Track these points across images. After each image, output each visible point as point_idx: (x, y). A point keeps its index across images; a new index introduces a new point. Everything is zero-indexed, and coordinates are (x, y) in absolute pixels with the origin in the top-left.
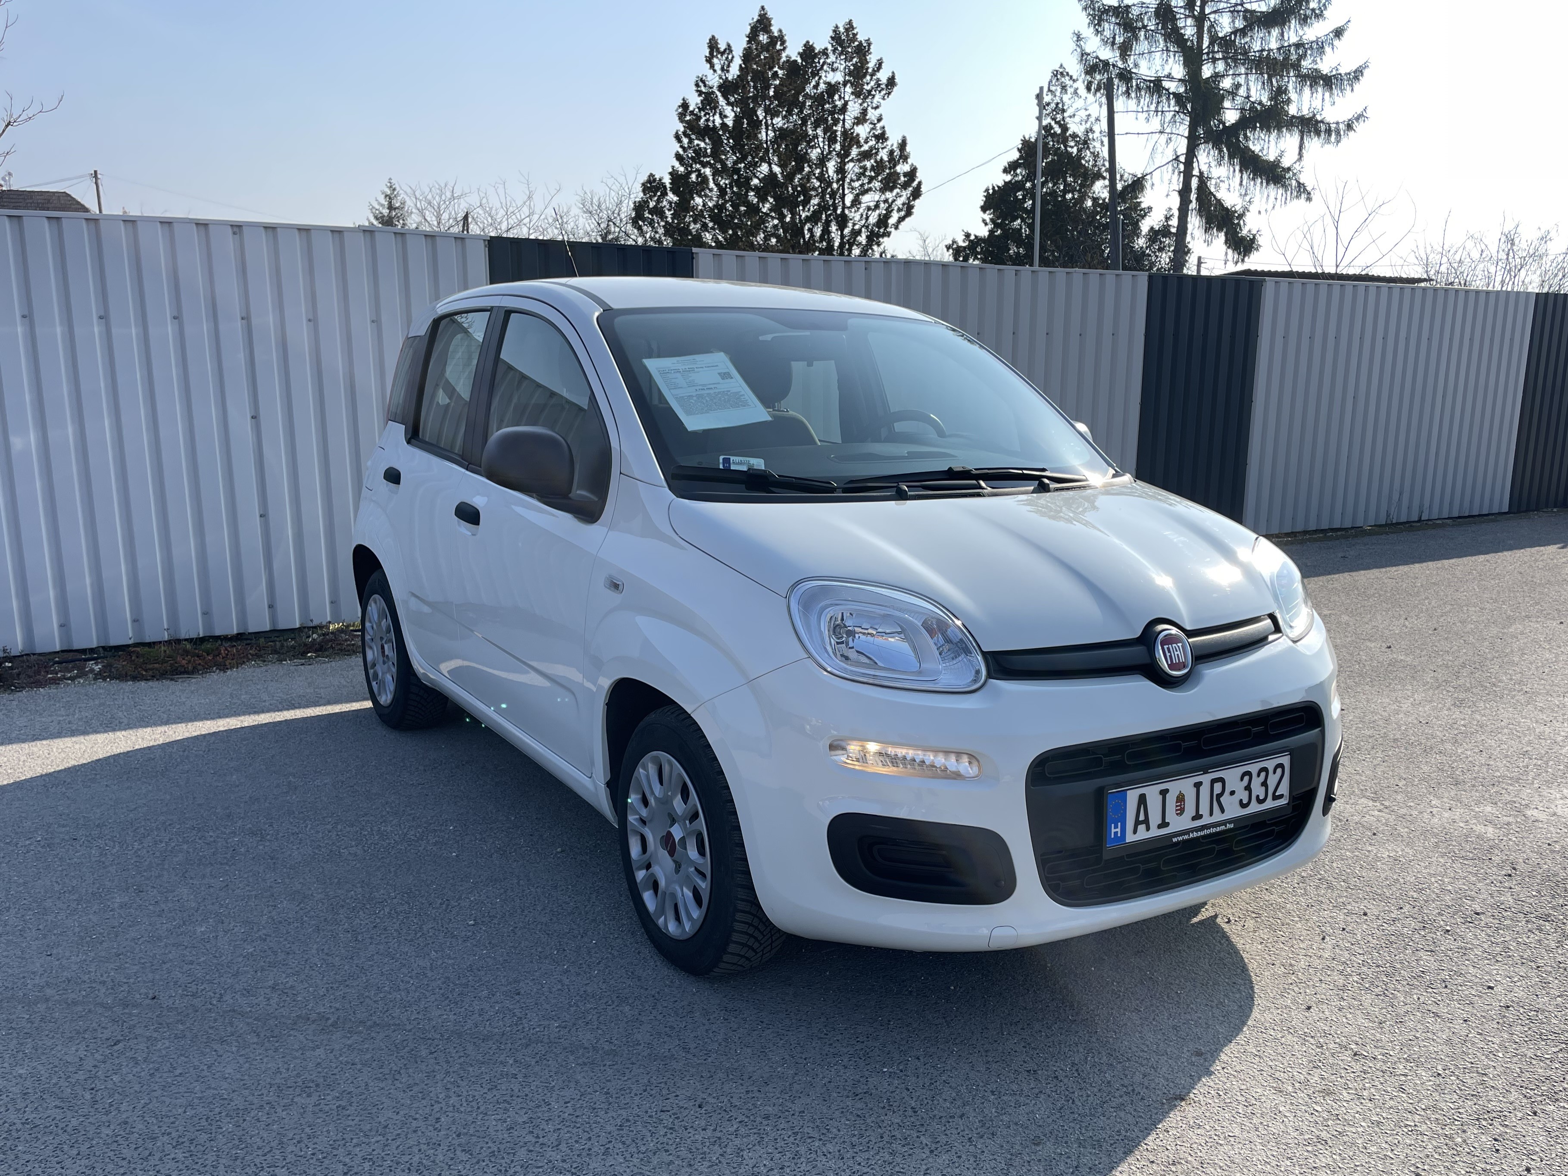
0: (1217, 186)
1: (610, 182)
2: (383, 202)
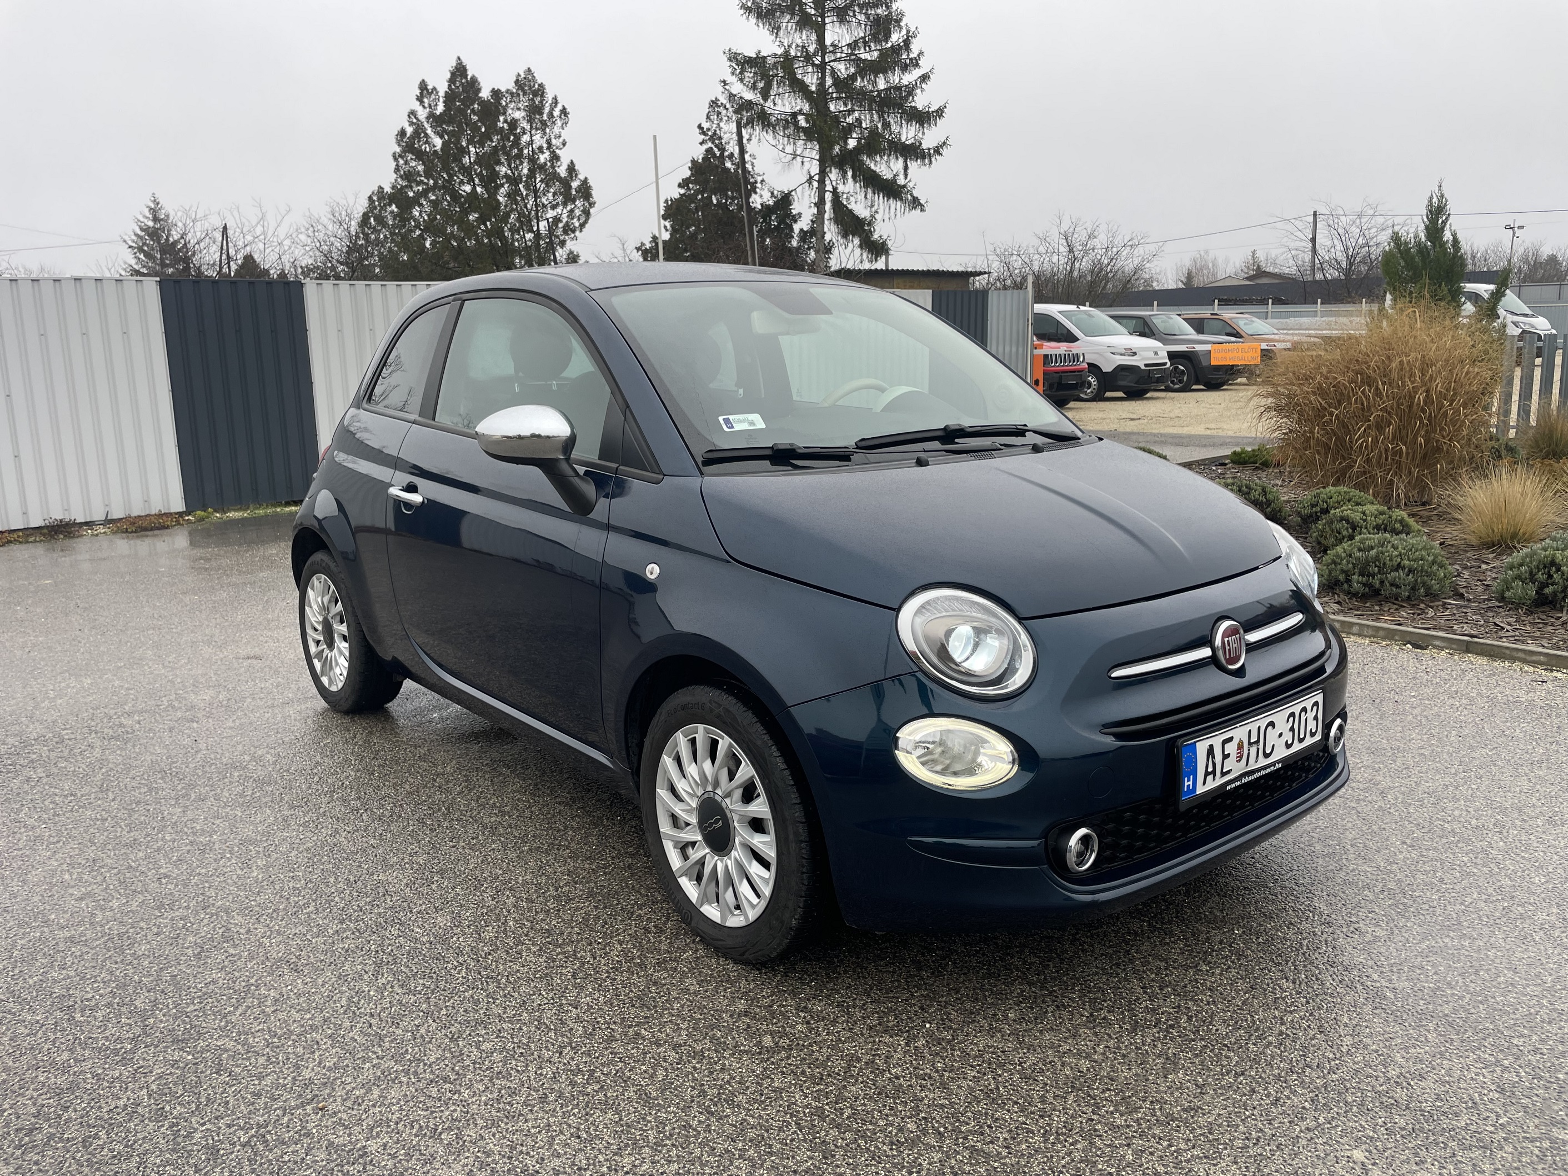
0: (848, 199)
2: (148, 214)
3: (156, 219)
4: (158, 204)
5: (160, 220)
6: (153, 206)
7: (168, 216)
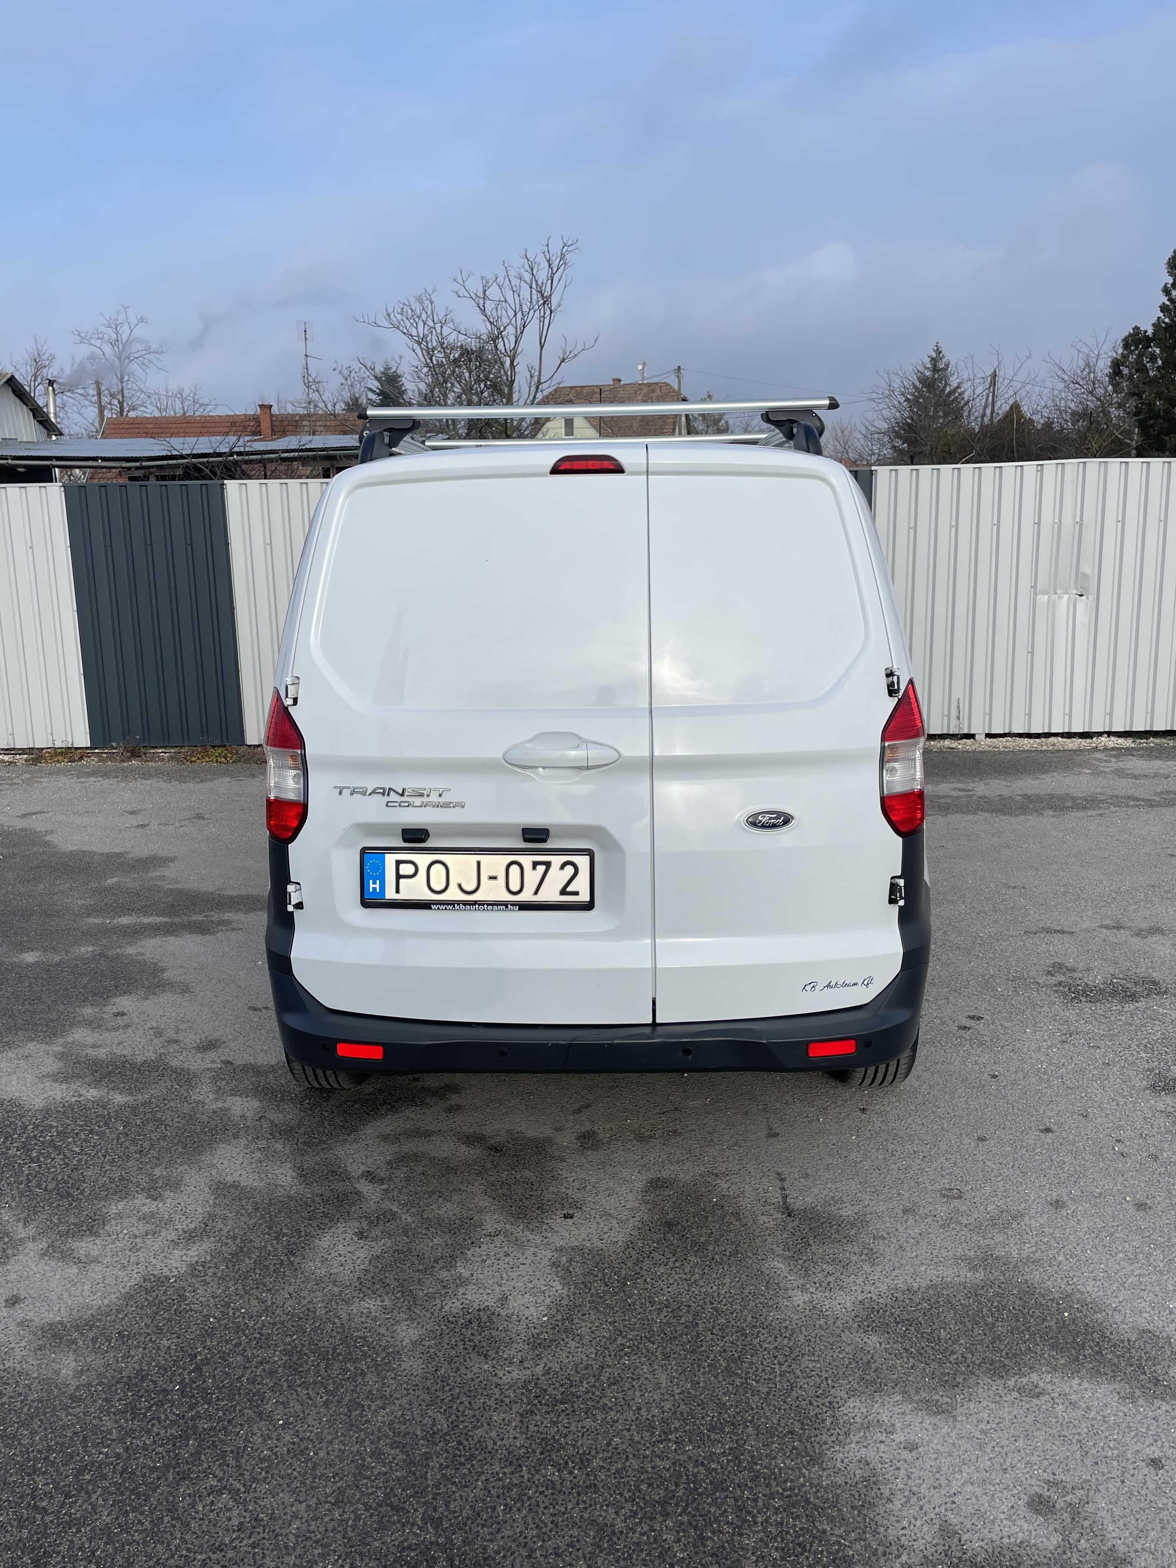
1: (1078, 346)
2: (929, 366)
3: (935, 370)
4: (940, 352)
5: (941, 370)
6: (934, 355)
7: (947, 365)
